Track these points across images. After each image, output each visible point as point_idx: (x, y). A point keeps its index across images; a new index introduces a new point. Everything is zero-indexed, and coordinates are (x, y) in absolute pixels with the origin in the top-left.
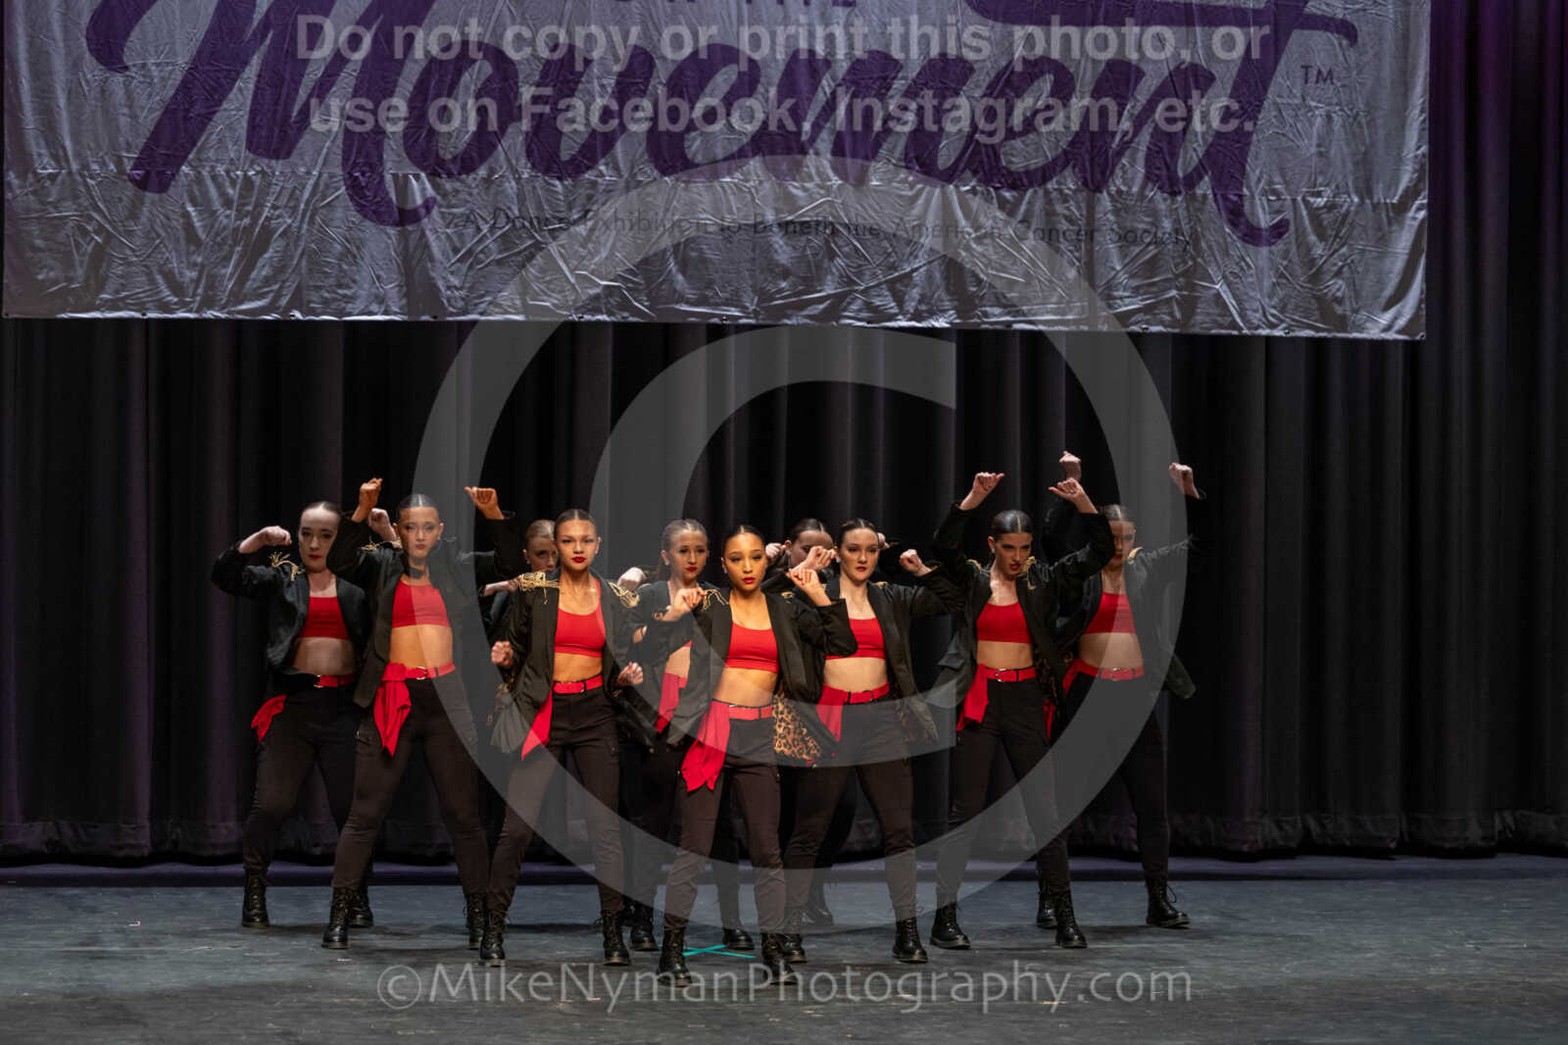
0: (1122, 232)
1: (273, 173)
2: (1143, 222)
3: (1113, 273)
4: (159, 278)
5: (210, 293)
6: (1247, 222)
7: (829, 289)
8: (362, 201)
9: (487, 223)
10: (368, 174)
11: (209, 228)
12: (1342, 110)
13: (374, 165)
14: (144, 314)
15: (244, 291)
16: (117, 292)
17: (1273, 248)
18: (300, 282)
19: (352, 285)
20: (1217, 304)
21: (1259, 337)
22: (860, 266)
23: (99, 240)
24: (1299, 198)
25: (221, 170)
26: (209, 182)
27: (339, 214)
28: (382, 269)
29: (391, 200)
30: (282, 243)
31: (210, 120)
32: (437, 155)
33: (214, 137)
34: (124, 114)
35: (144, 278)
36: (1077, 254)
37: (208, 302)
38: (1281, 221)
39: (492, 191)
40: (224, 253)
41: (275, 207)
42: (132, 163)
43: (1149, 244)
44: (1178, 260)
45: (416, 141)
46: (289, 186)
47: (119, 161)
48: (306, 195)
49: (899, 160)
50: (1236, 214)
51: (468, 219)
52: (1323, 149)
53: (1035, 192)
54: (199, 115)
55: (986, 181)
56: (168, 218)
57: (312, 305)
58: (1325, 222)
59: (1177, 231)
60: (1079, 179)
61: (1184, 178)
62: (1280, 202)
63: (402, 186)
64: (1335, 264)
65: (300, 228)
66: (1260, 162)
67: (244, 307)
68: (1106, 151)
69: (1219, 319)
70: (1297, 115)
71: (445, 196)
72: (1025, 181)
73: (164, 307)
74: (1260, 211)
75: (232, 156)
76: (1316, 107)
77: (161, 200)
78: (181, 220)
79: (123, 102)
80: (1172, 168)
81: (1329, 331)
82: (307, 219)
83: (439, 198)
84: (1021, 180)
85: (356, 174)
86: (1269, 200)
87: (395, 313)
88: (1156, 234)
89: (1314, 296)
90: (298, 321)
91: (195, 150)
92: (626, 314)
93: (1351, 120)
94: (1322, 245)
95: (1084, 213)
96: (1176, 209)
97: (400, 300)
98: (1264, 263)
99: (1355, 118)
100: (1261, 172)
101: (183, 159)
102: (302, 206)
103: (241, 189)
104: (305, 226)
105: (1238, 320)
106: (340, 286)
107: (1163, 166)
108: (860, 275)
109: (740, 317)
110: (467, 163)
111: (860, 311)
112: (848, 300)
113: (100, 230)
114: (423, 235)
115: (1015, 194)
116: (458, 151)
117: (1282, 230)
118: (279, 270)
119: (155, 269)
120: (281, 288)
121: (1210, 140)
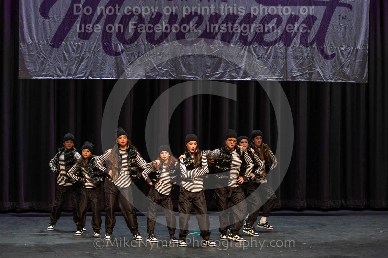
0: (294, 56)
1: (85, 44)
2: (300, 54)
3: (292, 66)
4: (57, 69)
5: (70, 72)
6: (325, 54)
7: (220, 71)
8: (107, 50)
9: (137, 55)
10: (108, 44)
11: (69, 57)
12: (348, 26)
13: (110, 42)
14: (53, 78)
15: (78, 72)
16: (47, 72)
17: (332, 60)
18: (91, 70)
19: (104, 71)
20: (318, 74)
21: (328, 82)
22: (228, 65)
23: (43, 60)
24: (338, 48)
25: (72, 43)
26: (69, 45)
27: (101, 53)
28: (111, 67)
29: (113, 50)
30: (87, 60)
31: (69, 30)
32: (125, 39)
33: (70, 35)
34: (48, 29)
35: (53, 69)
36: (283, 62)
37: (69, 75)
38: (333, 54)
39: (138, 47)
40: (73, 63)
41: (85, 52)
42: (50, 41)
43: (301, 59)
44: (308, 63)
45: (119, 36)
46: (89, 46)
47: (47, 41)
48: (93, 49)
49: (238, 39)
50: (322, 52)
51: (132, 54)
52: (344, 36)
53: (272, 47)
54: (67, 29)
55: (260, 44)
56: (59, 54)
57: (94, 75)
58: (344, 54)
59: (308, 56)
60: (283, 43)
61: (310, 43)
62: (333, 49)
63: (116, 46)
64: (347, 64)
65: (91, 57)
66: (328, 39)
67: (77, 76)
68: (290, 36)
69: (318, 78)
70: (337, 28)
71: (126, 48)
72: (270, 44)
73: (58, 76)
74: (328, 51)
75: (75, 39)
76: (342, 26)
77: (58, 50)
78: (62, 55)
79: (48, 26)
80: (307, 41)
81: (345, 80)
82: (93, 54)
83: (125, 49)
84: (269, 44)
85: (105, 44)
86: (330, 48)
87: (114, 77)
88: (303, 57)
89: (342, 72)
90: (91, 79)
91: (66, 38)
92: (170, 77)
93: (351, 28)
94: (344, 59)
95: (285, 52)
96: (308, 51)
97: (115, 75)
98: (329, 64)
99: (352, 28)
100: (329, 42)
101: (63, 40)
102: (92, 51)
103: (77, 47)
104: (92, 56)
105: (323, 78)
106: (101, 71)
107: (304, 40)
108: (228, 67)
109: (198, 78)
110: (132, 40)
111: (228, 76)
112: (225, 74)
113: (43, 57)
114: (121, 58)
115: (267, 47)
116: (129, 38)
117: (334, 56)
118: (86, 67)
119: (56, 67)
120: (87, 71)
121: (316, 34)
